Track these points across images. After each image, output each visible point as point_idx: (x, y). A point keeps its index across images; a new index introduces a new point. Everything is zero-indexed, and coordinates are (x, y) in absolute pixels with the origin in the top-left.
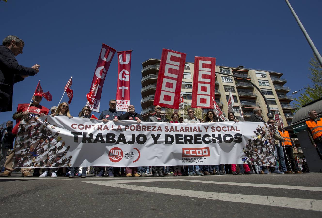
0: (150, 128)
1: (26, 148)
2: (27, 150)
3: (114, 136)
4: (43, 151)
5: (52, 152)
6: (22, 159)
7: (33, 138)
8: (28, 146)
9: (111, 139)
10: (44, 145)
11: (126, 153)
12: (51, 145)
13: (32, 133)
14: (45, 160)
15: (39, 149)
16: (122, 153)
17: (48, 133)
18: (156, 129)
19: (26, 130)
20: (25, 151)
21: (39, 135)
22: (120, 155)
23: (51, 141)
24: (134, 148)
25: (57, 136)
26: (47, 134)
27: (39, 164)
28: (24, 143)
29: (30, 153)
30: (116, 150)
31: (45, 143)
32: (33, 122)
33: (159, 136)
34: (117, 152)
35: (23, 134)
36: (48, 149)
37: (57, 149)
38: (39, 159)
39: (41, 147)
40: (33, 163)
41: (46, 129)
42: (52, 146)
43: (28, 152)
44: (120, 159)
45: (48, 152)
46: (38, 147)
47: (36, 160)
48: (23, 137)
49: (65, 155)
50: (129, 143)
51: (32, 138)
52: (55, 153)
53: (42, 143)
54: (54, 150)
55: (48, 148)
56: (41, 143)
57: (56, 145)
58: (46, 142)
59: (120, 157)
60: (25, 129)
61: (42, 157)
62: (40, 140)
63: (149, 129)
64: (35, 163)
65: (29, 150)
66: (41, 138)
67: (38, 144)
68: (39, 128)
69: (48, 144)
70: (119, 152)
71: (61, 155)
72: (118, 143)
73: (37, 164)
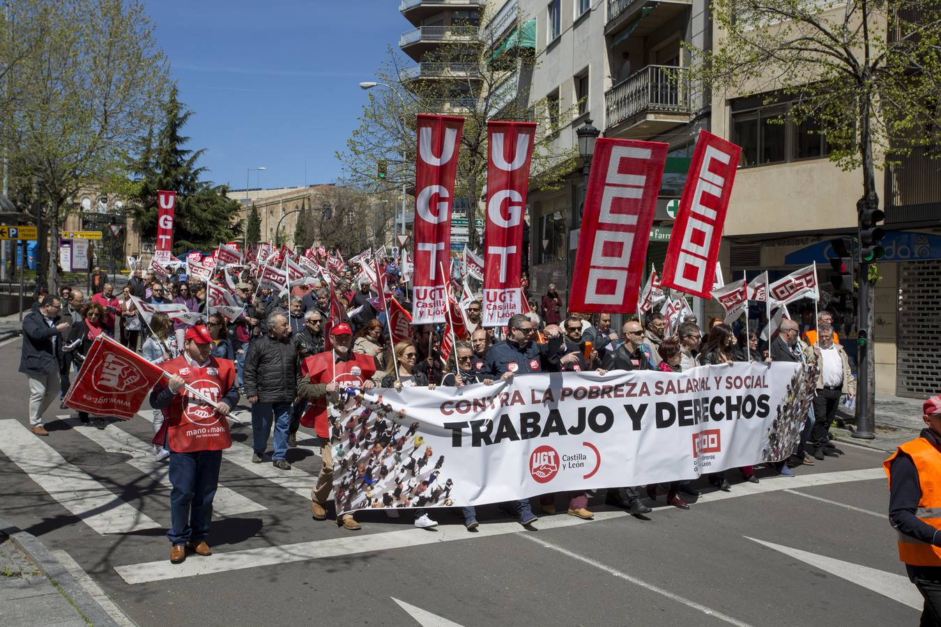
0: (622, 390)
1: (351, 469)
2: (354, 474)
3: (536, 416)
4: (384, 472)
5: (406, 471)
6: (347, 493)
7: (360, 444)
8: (355, 463)
9: (530, 425)
10: (384, 457)
11: (565, 458)
12: (401, 456)
13: (357, 433)
14: (393, 492)
15: (375, 466)
16: (556, 458)
17: (390, 429)
18: (637, 390)
19: (344, 429)
20: (350, 476)
21: (370, 436)
22: (553, 464)
23: (399, 448)
24: (585, 444)
25: (413, 435)
26: (389, 433)
27: (381, 500)
28: (347, 458)
29: (359, 478)
30: (543, 454)
31: (386, 453)
32: (354, 409)
33: (643, 407)
34: (546, 458)
35: (340, 440)
36: (396, 466)
37: (416, 465)
38: (380, 489)
39: (378, 463)
40: (369, 499)
41: (384, 422)
42: (404, 459)
43: (355, 476)
44: (554, 474)
45: (399, 471)
46: (373, 464)
47: (372, 493)
48: (341, 446)
49: (435, 477)
50: (574, 431)
51: (358, 447)
52: (413, 474)
53: (379, 452)
54: (411, 467)
55: (397, 464)
56: (377, 453)
57: (413, 456)
58: (388, 451)
59: (553, 468)
60: (341, 427)
61: (386, 484)
62: (375, 446)
63: (618, 393)
64: (373, 500)
65: (357, 473)
66: (375, 443)
67: (372, 455)
68: (368, 421)
69: (393, 455)
70: (549, 458)
71: (428, 479)
72: (545, 434)
73: (376, 500)
